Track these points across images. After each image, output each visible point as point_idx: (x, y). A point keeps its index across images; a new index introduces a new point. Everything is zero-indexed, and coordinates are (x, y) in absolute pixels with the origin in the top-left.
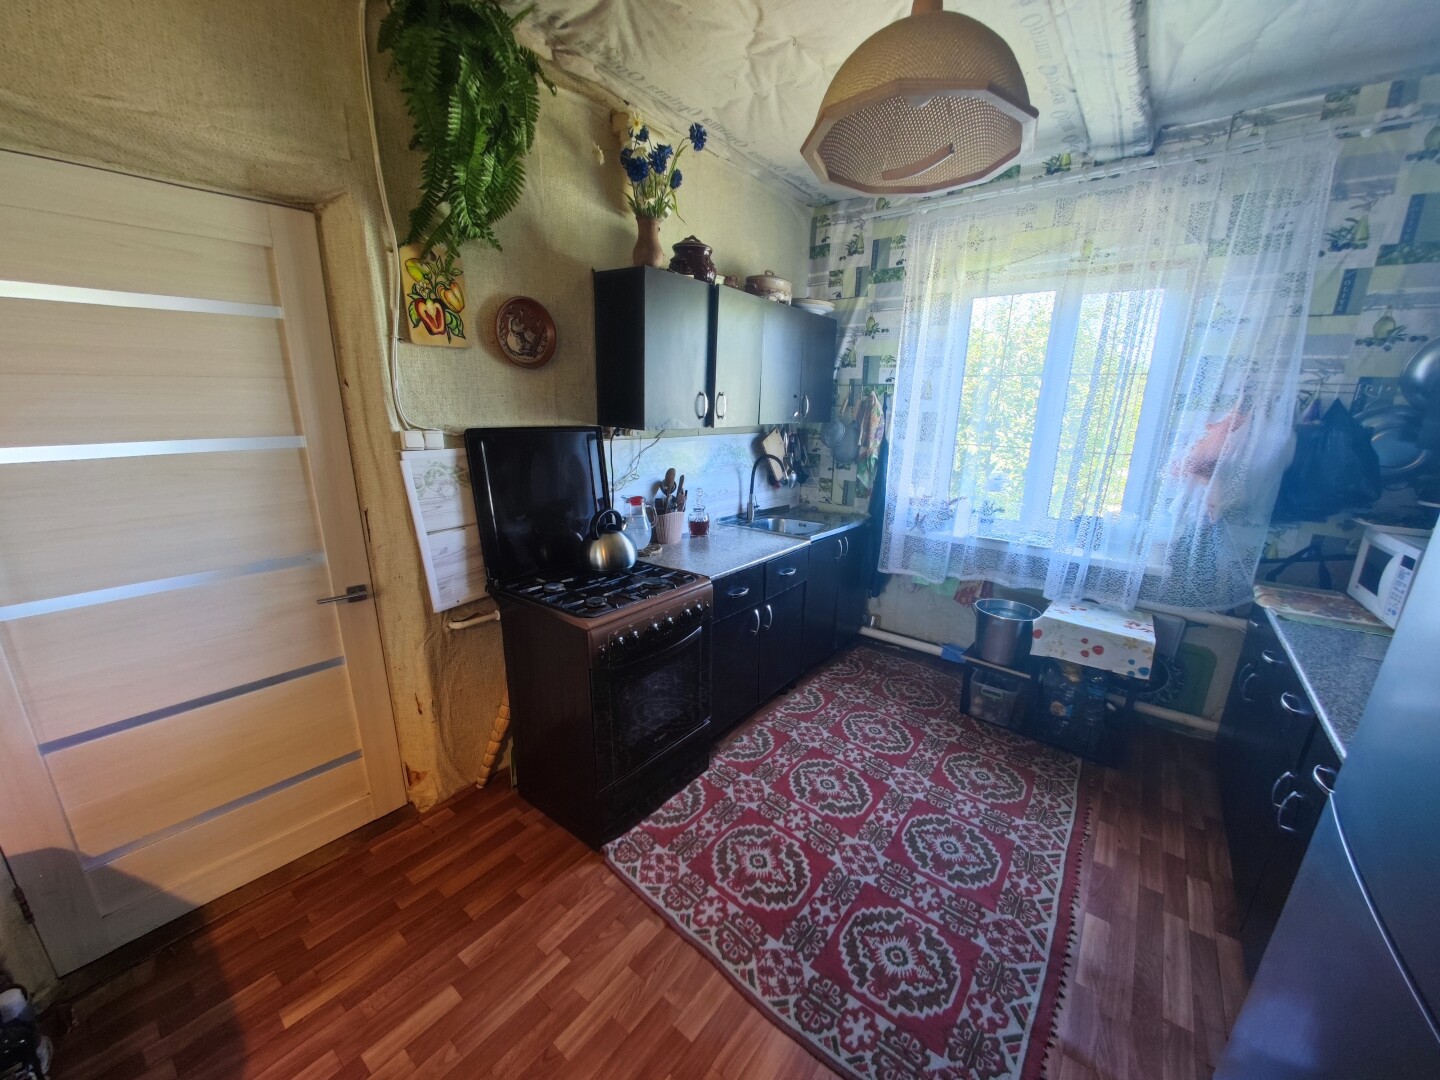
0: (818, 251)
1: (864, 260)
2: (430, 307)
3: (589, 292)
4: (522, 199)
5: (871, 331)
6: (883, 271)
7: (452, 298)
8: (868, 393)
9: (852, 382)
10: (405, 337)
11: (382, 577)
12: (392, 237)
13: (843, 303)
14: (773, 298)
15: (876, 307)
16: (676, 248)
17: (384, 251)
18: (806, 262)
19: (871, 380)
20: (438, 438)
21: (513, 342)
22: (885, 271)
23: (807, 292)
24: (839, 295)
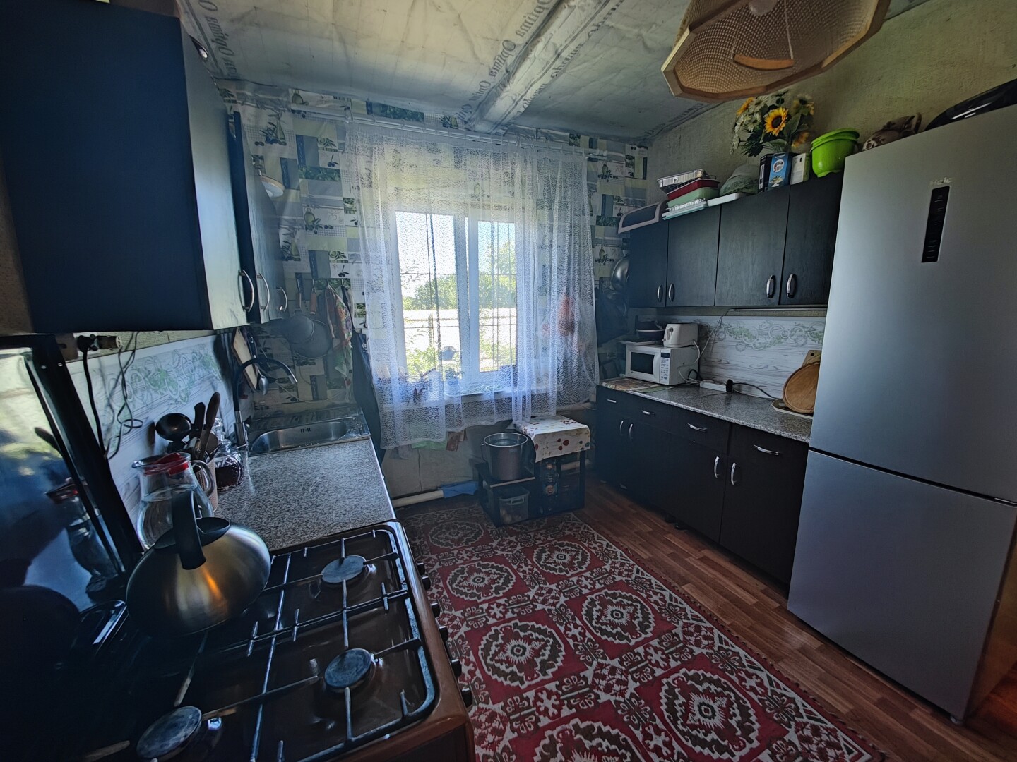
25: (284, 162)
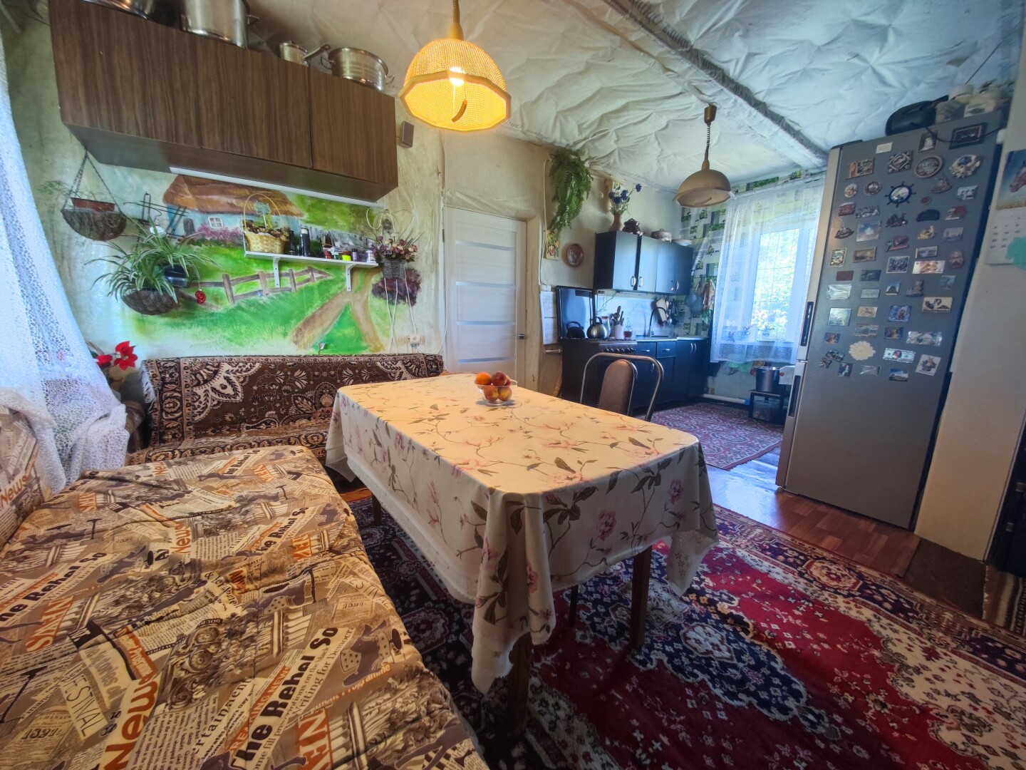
0: (685, 219)
1: (707, 221)
2: (551, 247)
3: (594, 241)
4: (581, 213)
5: (710, 252)
6: (716, 225)
7: (557, 244)
8: (708, 281)
9: (701, 276)
10: (545, 257)
11: (528, 332)
12: (546, 227)
13: (697, 241)
14: (663, 240)
15: (713, 241)
16: (625, 223)
17: (543, 231)
18: (679, 224)
19: (710, 275)
20: (550, 288)
21: (570, 258)
22: (717, 225)
23: (680, 237)
24: (695, 237)
25: (705, 226)
